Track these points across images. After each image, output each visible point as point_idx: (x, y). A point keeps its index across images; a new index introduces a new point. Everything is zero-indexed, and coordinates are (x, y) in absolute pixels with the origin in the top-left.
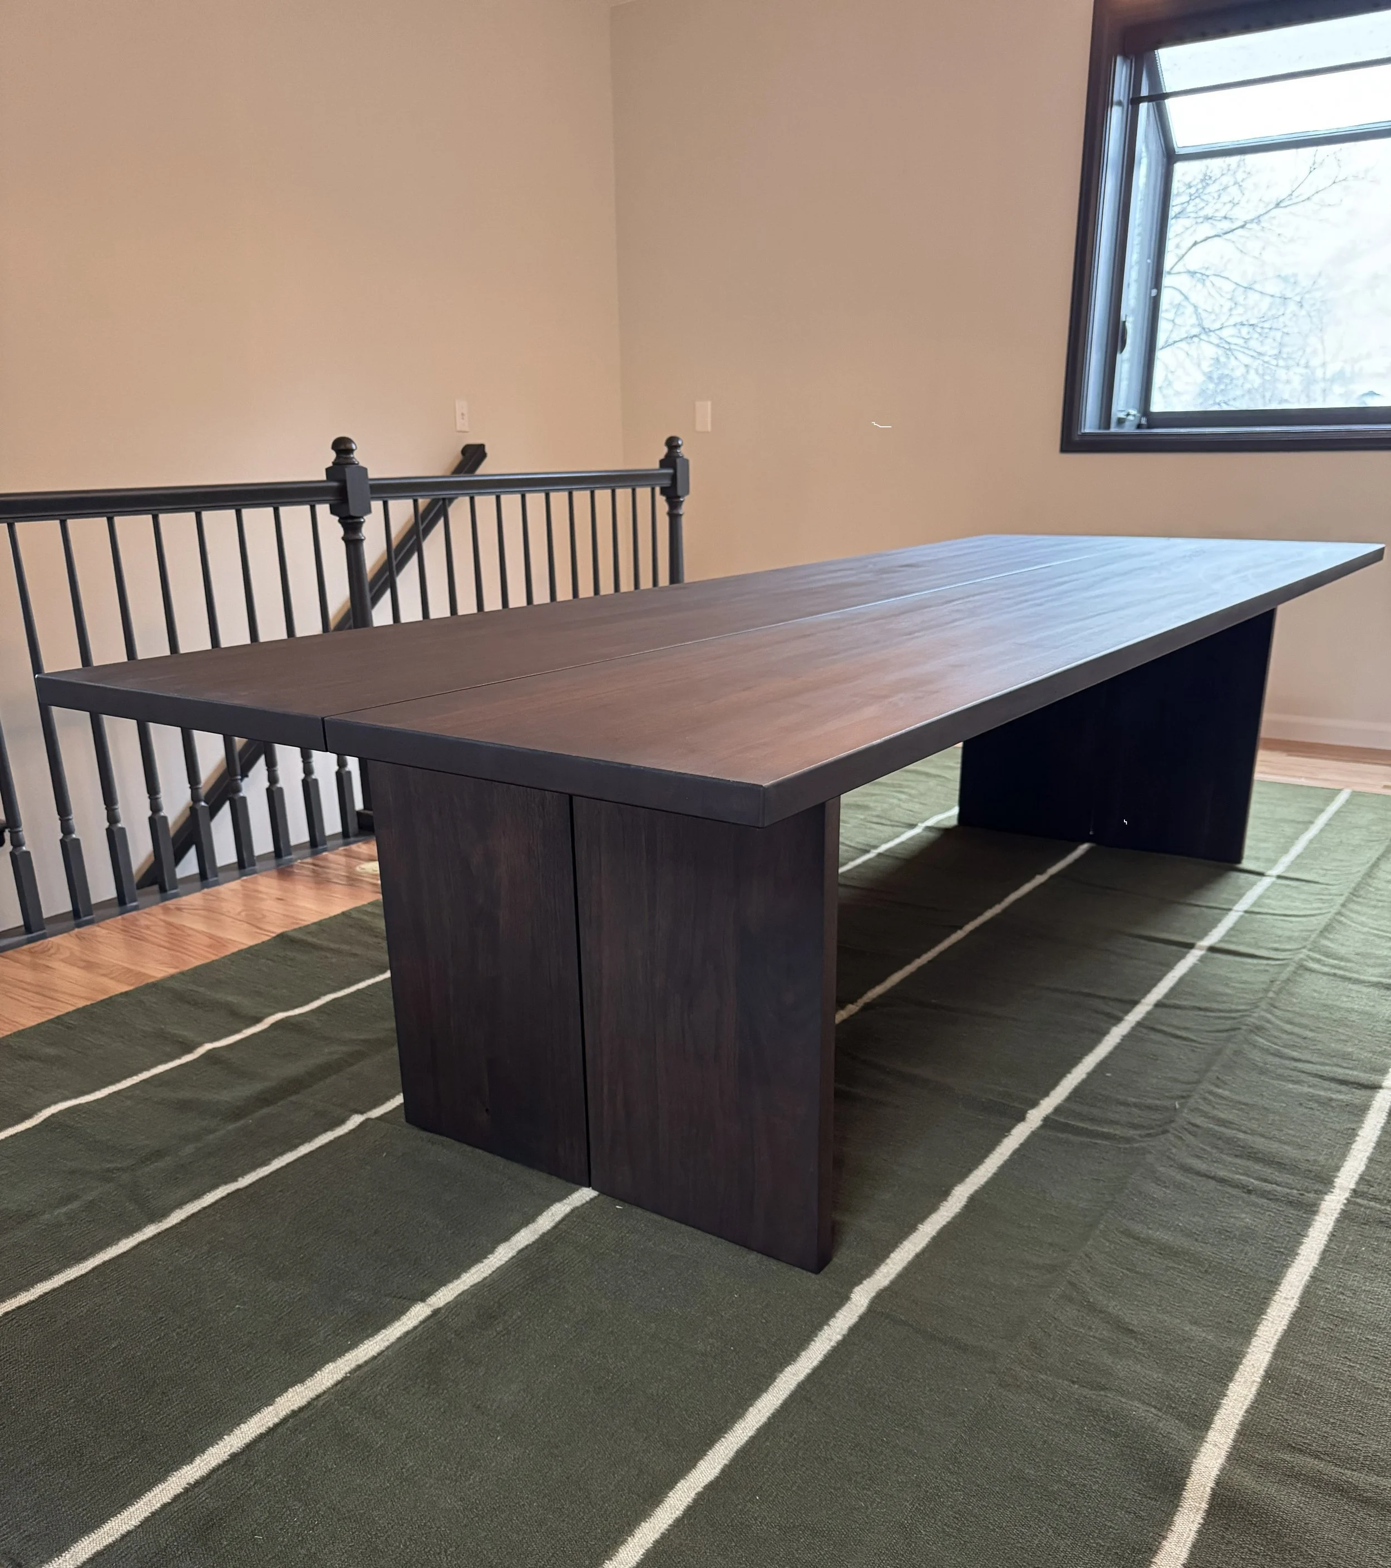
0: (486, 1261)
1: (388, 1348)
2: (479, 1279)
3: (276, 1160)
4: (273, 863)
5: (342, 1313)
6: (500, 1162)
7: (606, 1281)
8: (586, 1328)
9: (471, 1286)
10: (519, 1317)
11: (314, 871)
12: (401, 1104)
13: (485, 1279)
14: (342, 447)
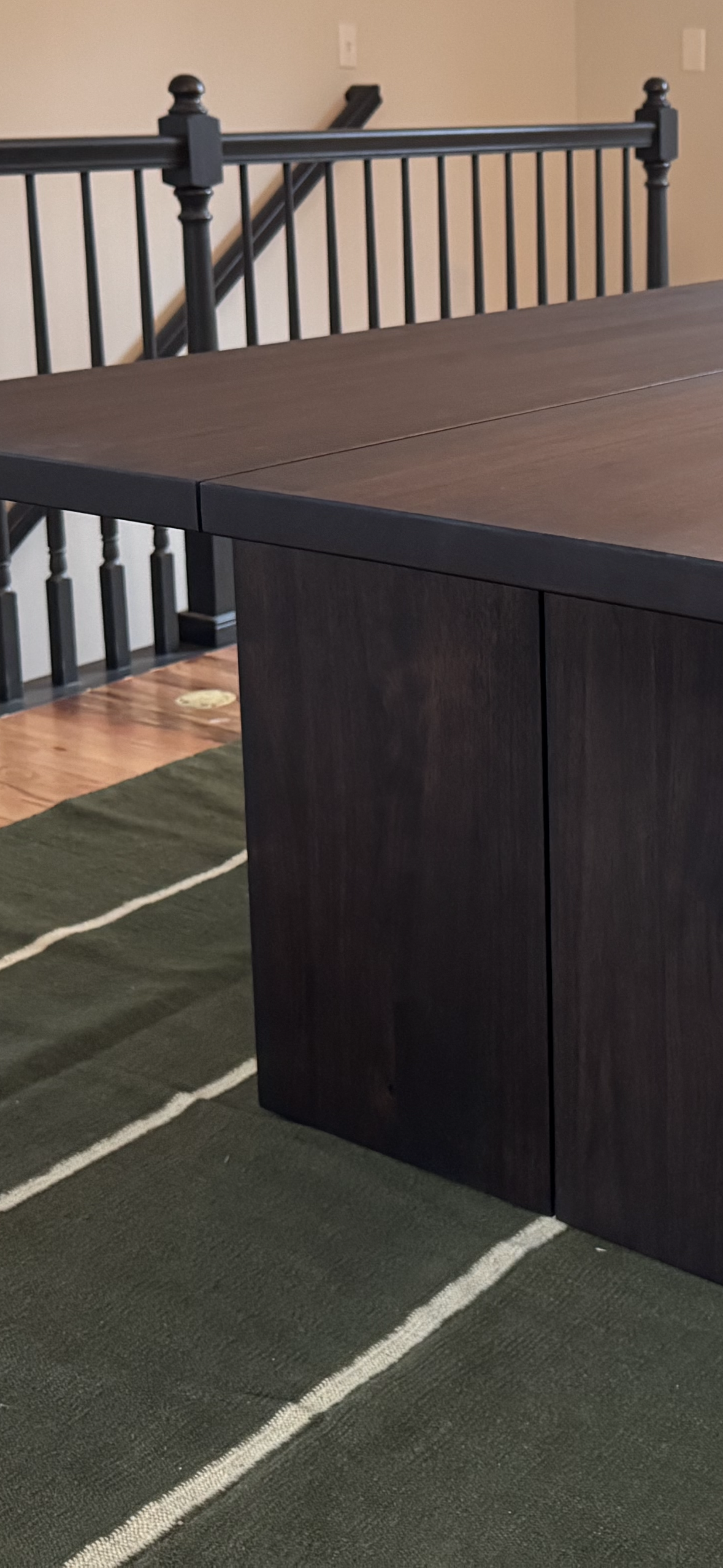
0: (393, 1337)
1: (242, 1478)
2: (383, 1367)
3: (58, 1165)
4: (48, 692)
5: (168, 1419)
6: (409, 1173)
7: (586, 1372)
8: (557, 1449)
9: (371, 1378)
10: (450, 1430)
11: (110, 706)
12: (252, 1077)
13: (392, 1366)
14: (185, 89)
